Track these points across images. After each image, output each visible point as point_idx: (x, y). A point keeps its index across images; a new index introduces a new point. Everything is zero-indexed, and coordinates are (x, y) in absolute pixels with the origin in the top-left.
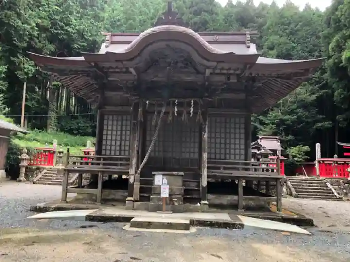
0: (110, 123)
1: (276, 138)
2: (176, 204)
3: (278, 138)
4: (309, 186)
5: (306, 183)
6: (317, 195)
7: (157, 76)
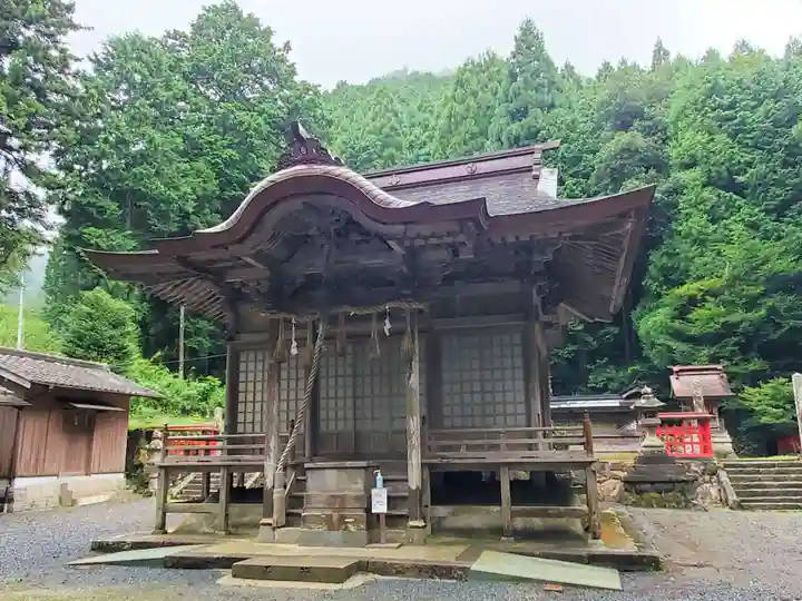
0: (251, 366)
1: (716, 369)
2: (352, 528)
3: (719, 367)
4: (775, 480)
5: (770, 473)
6: (791, 500)
7: (312, 265)
